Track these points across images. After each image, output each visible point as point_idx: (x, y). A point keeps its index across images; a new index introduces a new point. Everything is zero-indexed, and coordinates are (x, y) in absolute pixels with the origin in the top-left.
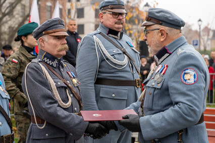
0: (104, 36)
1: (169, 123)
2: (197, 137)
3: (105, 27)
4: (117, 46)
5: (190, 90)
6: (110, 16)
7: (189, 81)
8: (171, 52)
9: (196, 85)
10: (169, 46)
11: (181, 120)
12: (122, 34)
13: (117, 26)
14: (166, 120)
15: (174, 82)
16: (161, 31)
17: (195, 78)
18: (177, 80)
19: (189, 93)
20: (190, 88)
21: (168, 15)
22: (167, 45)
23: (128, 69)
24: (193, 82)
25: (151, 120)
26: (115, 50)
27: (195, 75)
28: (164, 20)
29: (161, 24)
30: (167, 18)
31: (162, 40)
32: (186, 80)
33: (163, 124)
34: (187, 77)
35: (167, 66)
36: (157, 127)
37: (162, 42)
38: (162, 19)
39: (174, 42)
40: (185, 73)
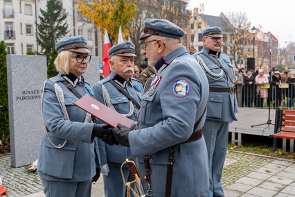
0: (205, 55)
1: (158, 142)
2: (191, 156)
3: (207, 49)
4: (215, 63)
5: (181, 104)
6: (211, 40)
7: (180, 93)
8: (169, 62)
9: (188, 98)
10: (167, 56)
11: (170, 139)
12: (219, 54)
13: (216, 48)
14: (155, 138)
15: (166, 94)
16: (158, 42)
17: (187, 89)
18: (169, 92)
19: (180, 106)
20: (181, 100)
21: (164, 24)
22: (165, 55)
23: (224, 80)
24: (185, 94)
25: (139, 138)
26: (214, 66)
27: (187, 87)
28: (160, 29)
29: (157, 34)
30: (162, 27)
31: (160, 51)
32: (177, 92)
33: (152, 143)
34: (178, 89)
35: (161, 77)
36: (146, 145)
37: (160, 53)
38: (158, 28)
39: (172, 53)
40: (177, 85)
